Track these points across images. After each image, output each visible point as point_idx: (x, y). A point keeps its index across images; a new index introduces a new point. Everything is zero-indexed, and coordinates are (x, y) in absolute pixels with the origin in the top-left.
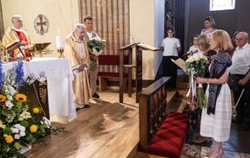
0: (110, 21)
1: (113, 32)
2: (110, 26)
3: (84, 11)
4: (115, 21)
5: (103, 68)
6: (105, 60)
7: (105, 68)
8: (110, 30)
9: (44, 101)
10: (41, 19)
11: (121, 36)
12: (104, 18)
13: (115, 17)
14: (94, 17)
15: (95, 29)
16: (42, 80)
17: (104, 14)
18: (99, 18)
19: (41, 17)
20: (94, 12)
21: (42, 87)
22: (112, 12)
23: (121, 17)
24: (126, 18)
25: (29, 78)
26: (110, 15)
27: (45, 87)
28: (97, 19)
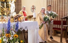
0: (59, 7)
1: (60, 11)
2: (59, 9)
3: (48, 3)
4: (61, 7)
5: (55, 26)
6: (56, 22)
7: (56, 26)
8: (59, 10)
9: (26, 38)
10: (33, 7)
11: (63, 12)
12: (56, 5)
13: (61, 5)
14: (52, 5)
15: (52, 10)
16: (26, 30)
17: (56, 4)
18: (54, 5)
19: (33, 6)
20: (52, 3)
21: (26, 32)
22: (60, 3)
23: (64, 4)
24: (66, 5)
25: (21, 28)
26: (59, 4)
27: (27, 32)
28: (53, 6)
